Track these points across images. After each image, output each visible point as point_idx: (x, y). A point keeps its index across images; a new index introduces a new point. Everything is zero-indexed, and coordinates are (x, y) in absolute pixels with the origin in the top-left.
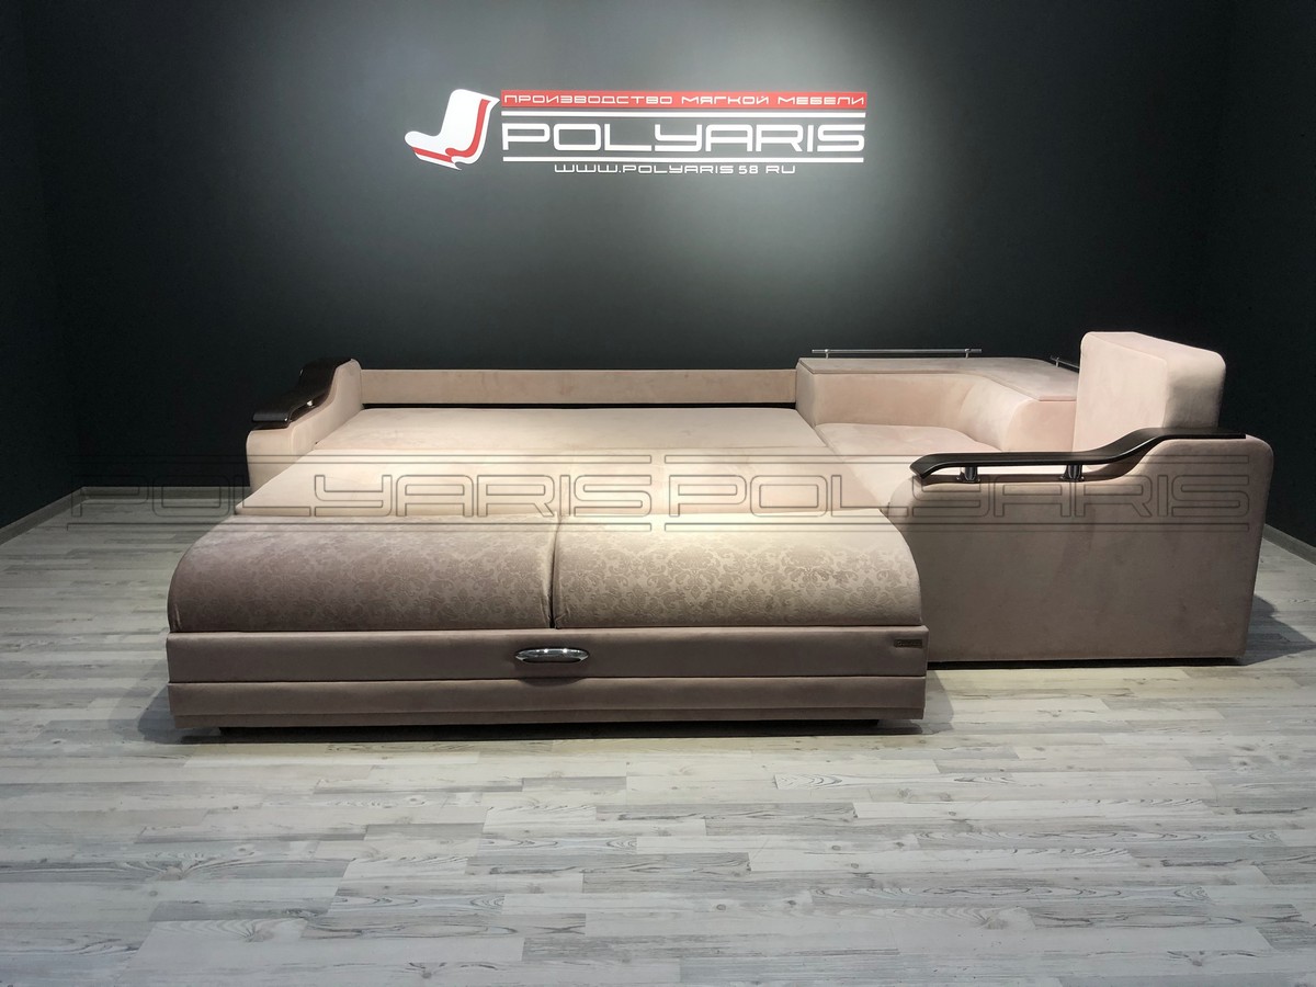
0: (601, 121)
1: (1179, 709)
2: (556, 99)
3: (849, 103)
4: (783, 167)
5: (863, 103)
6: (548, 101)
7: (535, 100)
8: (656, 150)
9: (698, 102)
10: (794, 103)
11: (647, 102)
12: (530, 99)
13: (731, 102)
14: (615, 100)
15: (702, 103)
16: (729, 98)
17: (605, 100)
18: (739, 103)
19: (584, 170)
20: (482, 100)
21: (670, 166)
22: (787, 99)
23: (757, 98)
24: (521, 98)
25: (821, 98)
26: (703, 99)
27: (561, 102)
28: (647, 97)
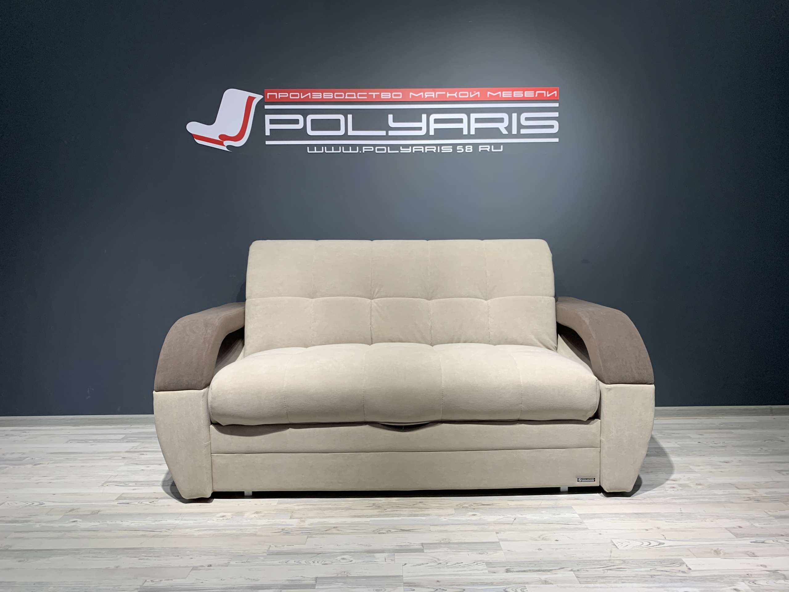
2: (309, 95)
3: (545, 96)
4: (493, 147)
5: (556, 96)
6: (302, 97)
7: (292, 97)
8: (389, 134)
9: (423, 97)
10: (500, 96)
11: (382, 97)
12: (287, 96)
13: (449, 96)
14: (356, 96)
15: (426, 97)
16: (448, 93)
17: (348, 96)
18: (456, 96)
19: (332, 150)
20: (249, 97)
21: (401, 147)
22: (494, 93)
23: (471, 93)
24: (280, 95)
25: (522, 92)
26: (427, 94)
27: (313, 98)
28: (382, 94)
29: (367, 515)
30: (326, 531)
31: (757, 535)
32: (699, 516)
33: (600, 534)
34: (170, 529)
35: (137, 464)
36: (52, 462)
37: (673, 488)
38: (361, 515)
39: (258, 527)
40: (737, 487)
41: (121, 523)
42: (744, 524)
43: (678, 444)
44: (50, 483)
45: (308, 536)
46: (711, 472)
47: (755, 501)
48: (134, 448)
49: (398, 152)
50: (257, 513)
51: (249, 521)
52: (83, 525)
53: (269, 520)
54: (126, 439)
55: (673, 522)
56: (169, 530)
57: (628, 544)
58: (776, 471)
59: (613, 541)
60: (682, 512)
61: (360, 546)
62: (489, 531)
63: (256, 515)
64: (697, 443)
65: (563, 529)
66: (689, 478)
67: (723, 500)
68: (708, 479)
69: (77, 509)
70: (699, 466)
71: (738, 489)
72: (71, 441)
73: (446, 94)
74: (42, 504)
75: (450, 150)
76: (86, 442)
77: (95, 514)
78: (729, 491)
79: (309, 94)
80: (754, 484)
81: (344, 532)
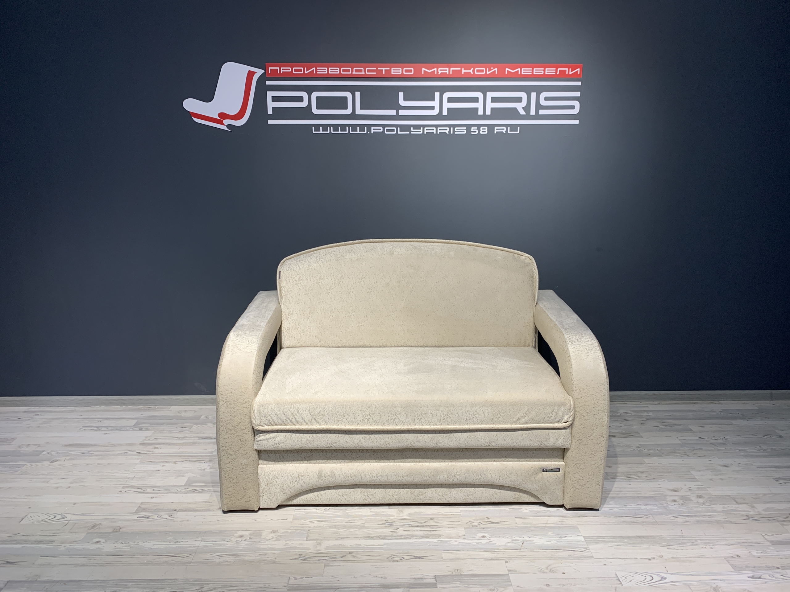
2: (313, 70)
3: (567, 73)
4: (509, 128)
5: (579, 73)
6: (306, 72)
7: (295, 71)
8: (400, 114)
9: (436, 73)
10: (519, 73)
11: (392, 73)
12: (290, 71)
13: (464, 72)
14: (365, 71)
15: (439, 73)
16: (463, 69)
17: (356, 71)
18: (472, 73)
19: (338, 131)
20: (250, 72)
21: (412, 128)
22: (513, 70)
23: (488, 69)
24: (283, 69)
25: (543, 69)
26: (440, 70)
27: (318, 73)
28: (392, 69)
29: (380, 536)
30: (342, 557)
31: (754, 567)
32: (699, 541)
33: (605, 565)
34: (192, 554)
35: (152, 462)
36: (68, 458)
37: (675, 501)
38: (374, 536)
39: (276, 552)
40: (736, 501)
41: (143, 544)
42: (742, 552)
43: (679, 440)
44: (69, 487)
45: (325, 564)
46: (711, 479)
47: (753, 520)
48: (147, 439)
49: (408, 133)
50: (274, 531)
51: (267, 543)
52: (108, 547)
53: (286, 542)
54: (138, 427)
55: (675, 549)
56: (190, 555)
57: (632, 578)
58: (774, 479)
59: (618, 575)
60: (683, 535)
61: (376, 578)
62: (499, 560)
63: (273, 535)
64: (697, 438)
65: (570, 557)
66: (690, 488)
67: (723, 518)
68: (708, 489)
69: (99, 525)
70: (699, 471)
71: (738, 504)
72: (84, 429)
73: (461, 70)
74: (63, 518)
75: (464, 132)
76: (99, 430)
77: (117, 532)
78: (729, 507)
79: (314, 68)
80: (752, 497)
81: (359, 559)
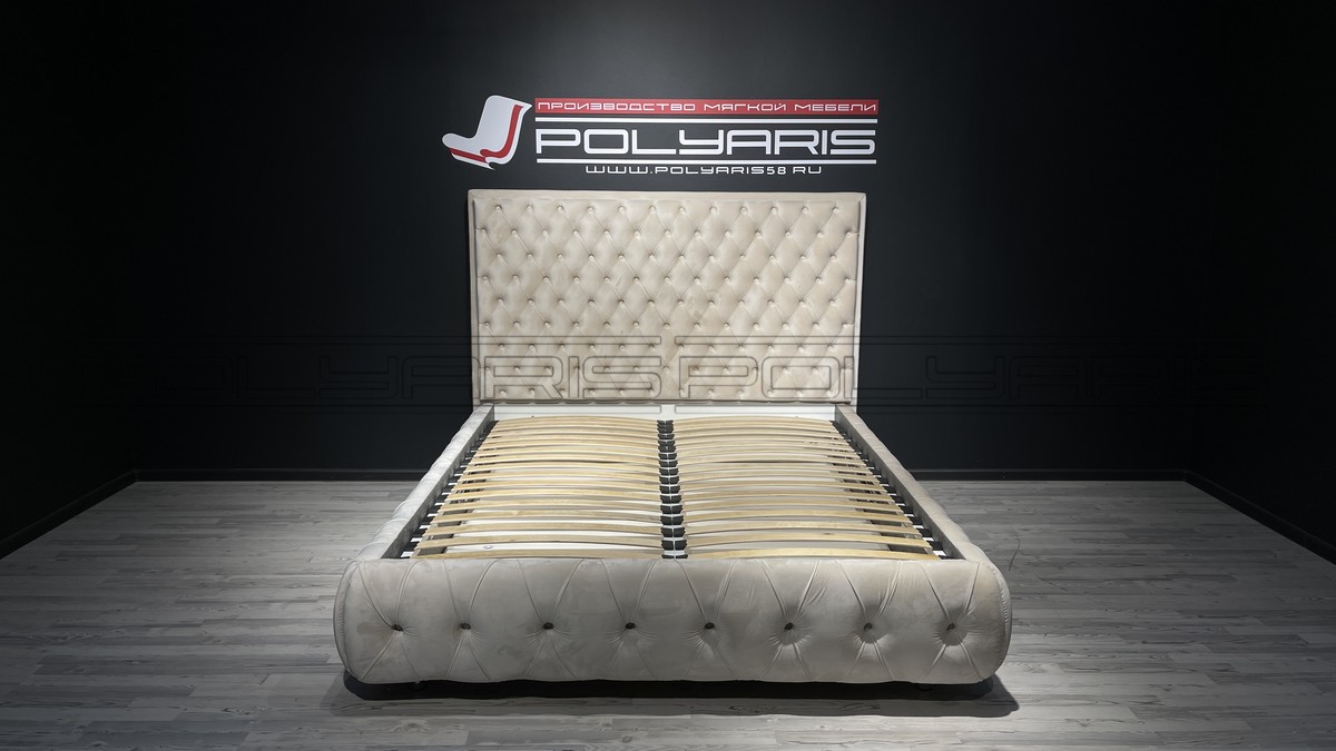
0: (629, 127)
1: (1208, 719)
